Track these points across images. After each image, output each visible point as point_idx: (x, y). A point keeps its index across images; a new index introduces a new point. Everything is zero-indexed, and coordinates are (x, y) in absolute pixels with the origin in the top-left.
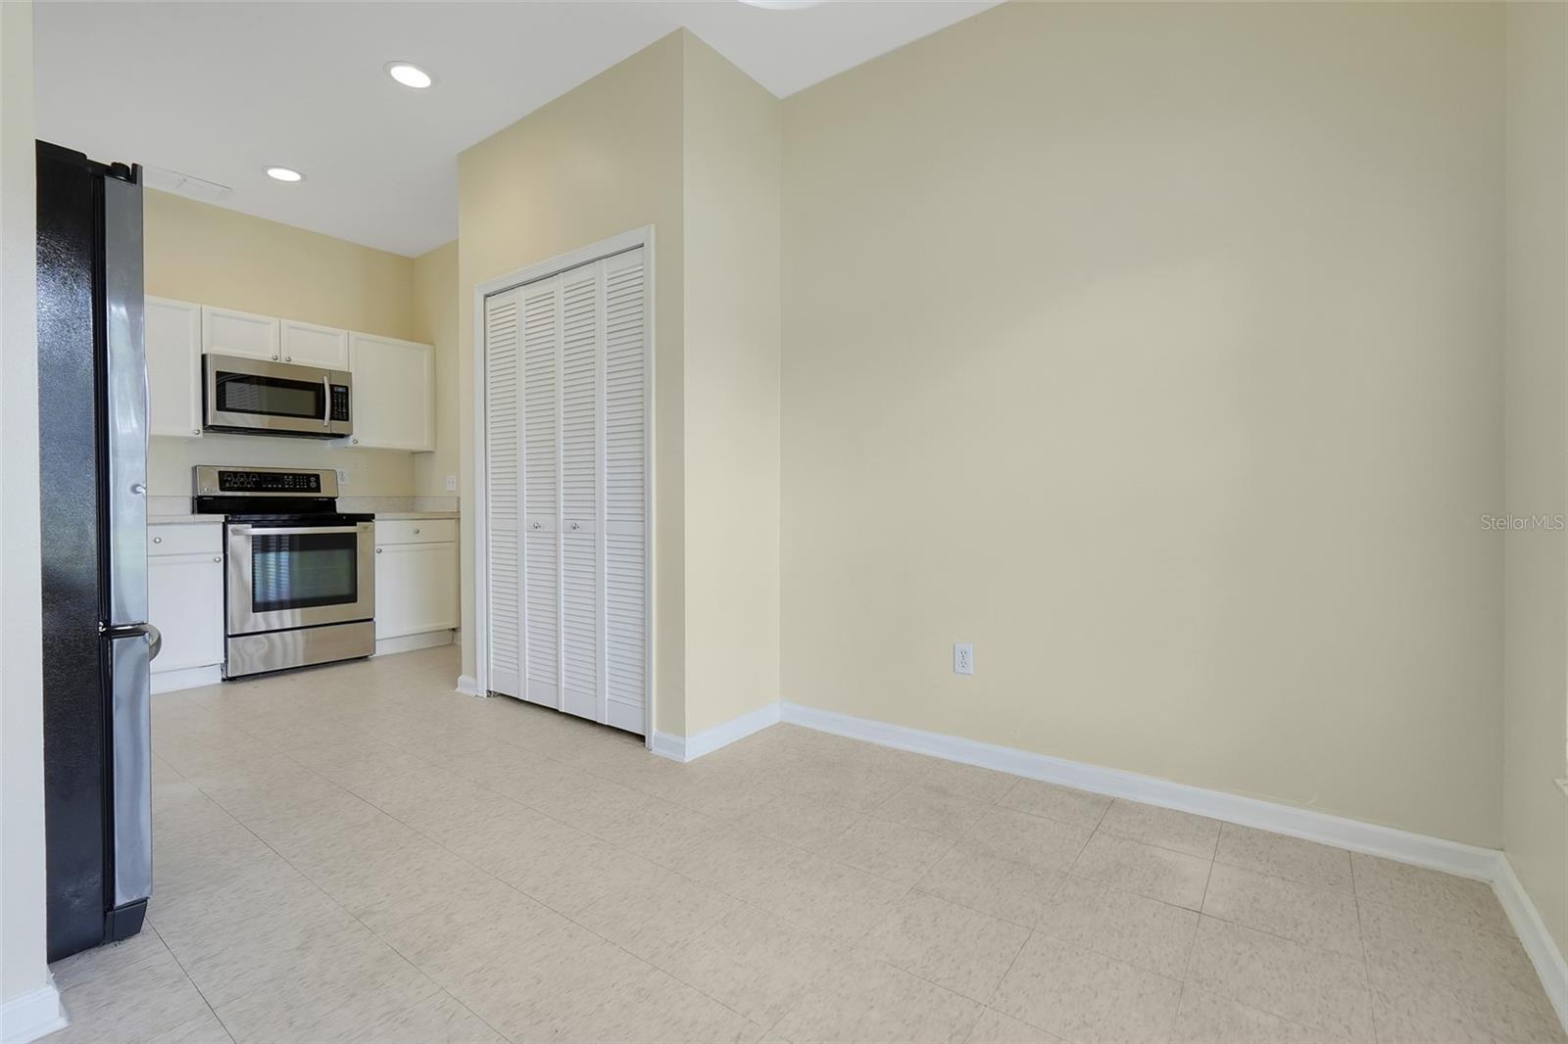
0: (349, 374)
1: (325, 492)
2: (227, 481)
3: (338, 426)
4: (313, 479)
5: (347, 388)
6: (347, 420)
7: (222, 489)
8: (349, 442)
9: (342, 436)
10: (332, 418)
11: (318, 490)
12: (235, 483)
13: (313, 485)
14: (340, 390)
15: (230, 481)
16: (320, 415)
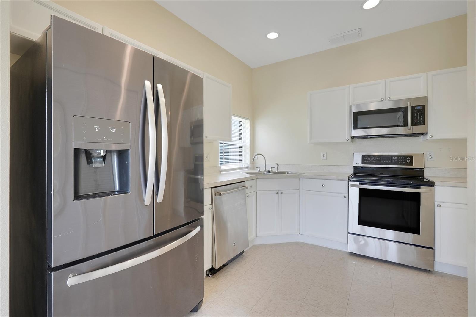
0: (426, 98)
1: (416, 165)
2: (365, 160)
3: (418, 129)
4: (409, 158)
5: (423, 106)
6: (424, 124)
7: (362, 164)
8: (428, 137)
9: (422, 134)
10: (412, 125)
11: (411, 164)
12: (369, 161)
13: (409, 161)
14: (419, 108)
15: (366, 160)
16: (405, 124)
